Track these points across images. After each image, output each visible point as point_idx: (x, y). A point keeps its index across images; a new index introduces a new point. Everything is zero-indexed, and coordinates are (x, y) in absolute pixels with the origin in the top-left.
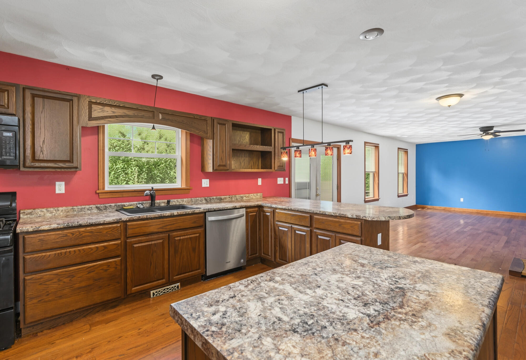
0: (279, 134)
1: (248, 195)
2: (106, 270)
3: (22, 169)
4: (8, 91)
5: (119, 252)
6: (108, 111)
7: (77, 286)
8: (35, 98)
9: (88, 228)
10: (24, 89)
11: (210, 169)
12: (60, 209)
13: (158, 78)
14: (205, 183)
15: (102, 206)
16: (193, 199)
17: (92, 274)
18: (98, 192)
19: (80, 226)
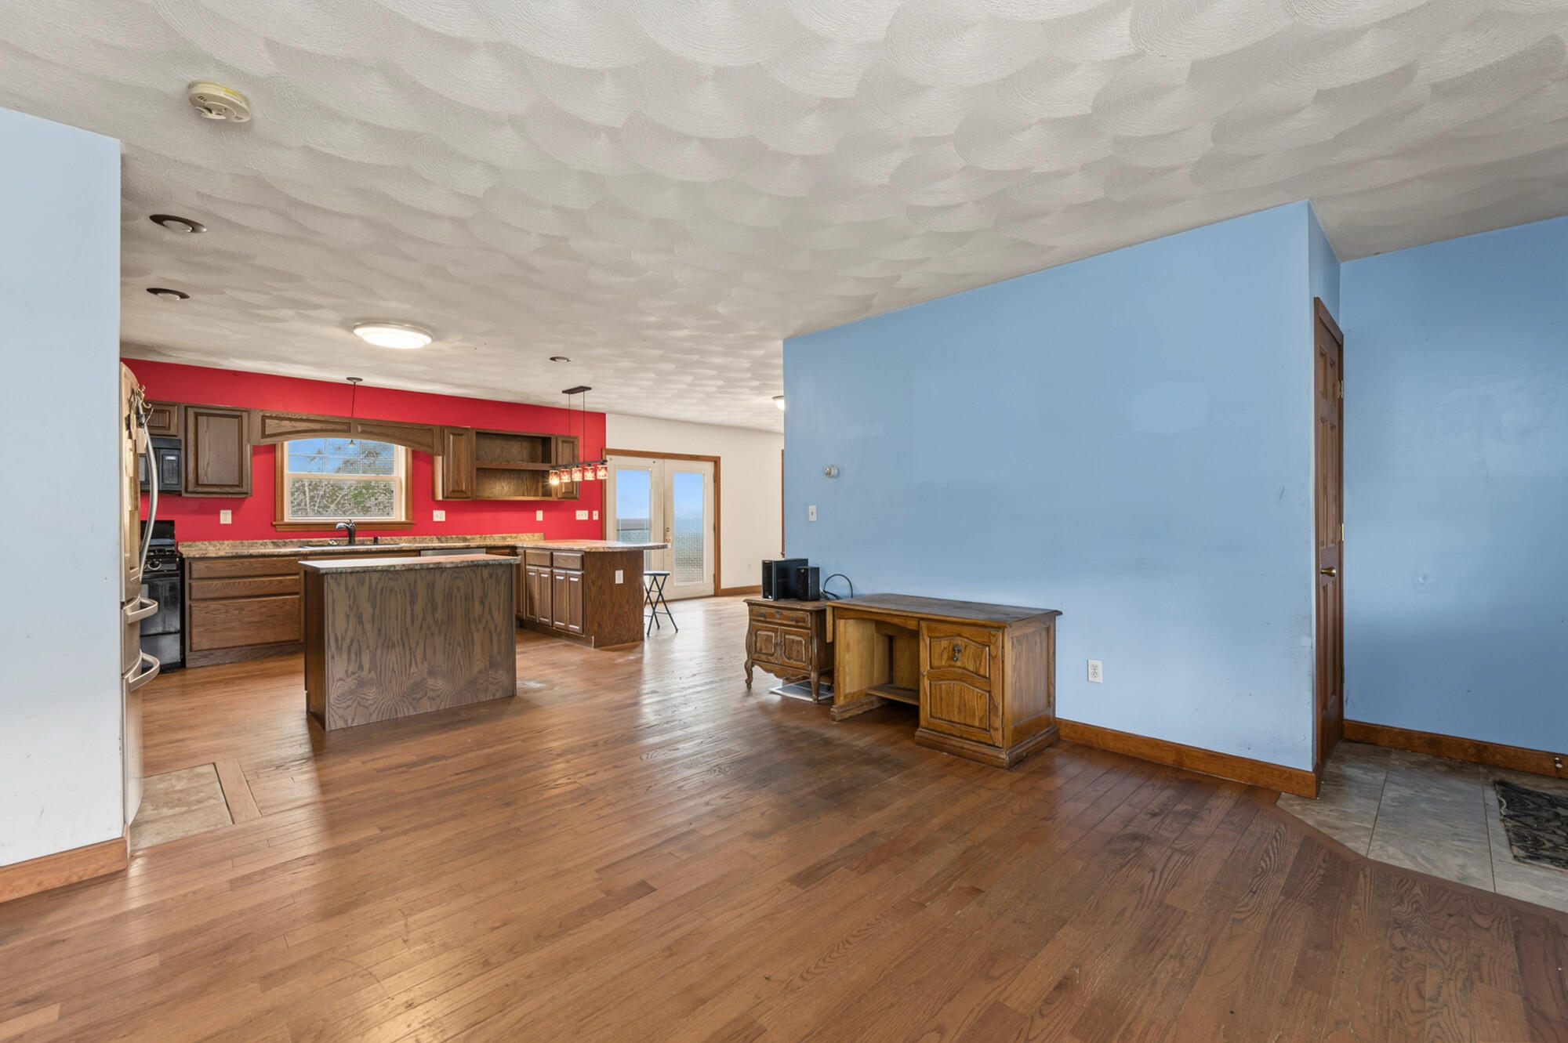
1: (514, 535)
2: (282, 608)
3: (184, 495)
4: (169, 411)
5: (297, 589)
6: (287, 426)
7: (247, 620)
8: (199, 417)
9: (260, 559)
10: (186, 408)
11: (440, 497)
12: (226, 542)
13: (355, 379)
14: (439, 516)
15: (280, 541)
16: (417, 537)
17: (263, 610)
18: (274, 523)
19: (251, 556)
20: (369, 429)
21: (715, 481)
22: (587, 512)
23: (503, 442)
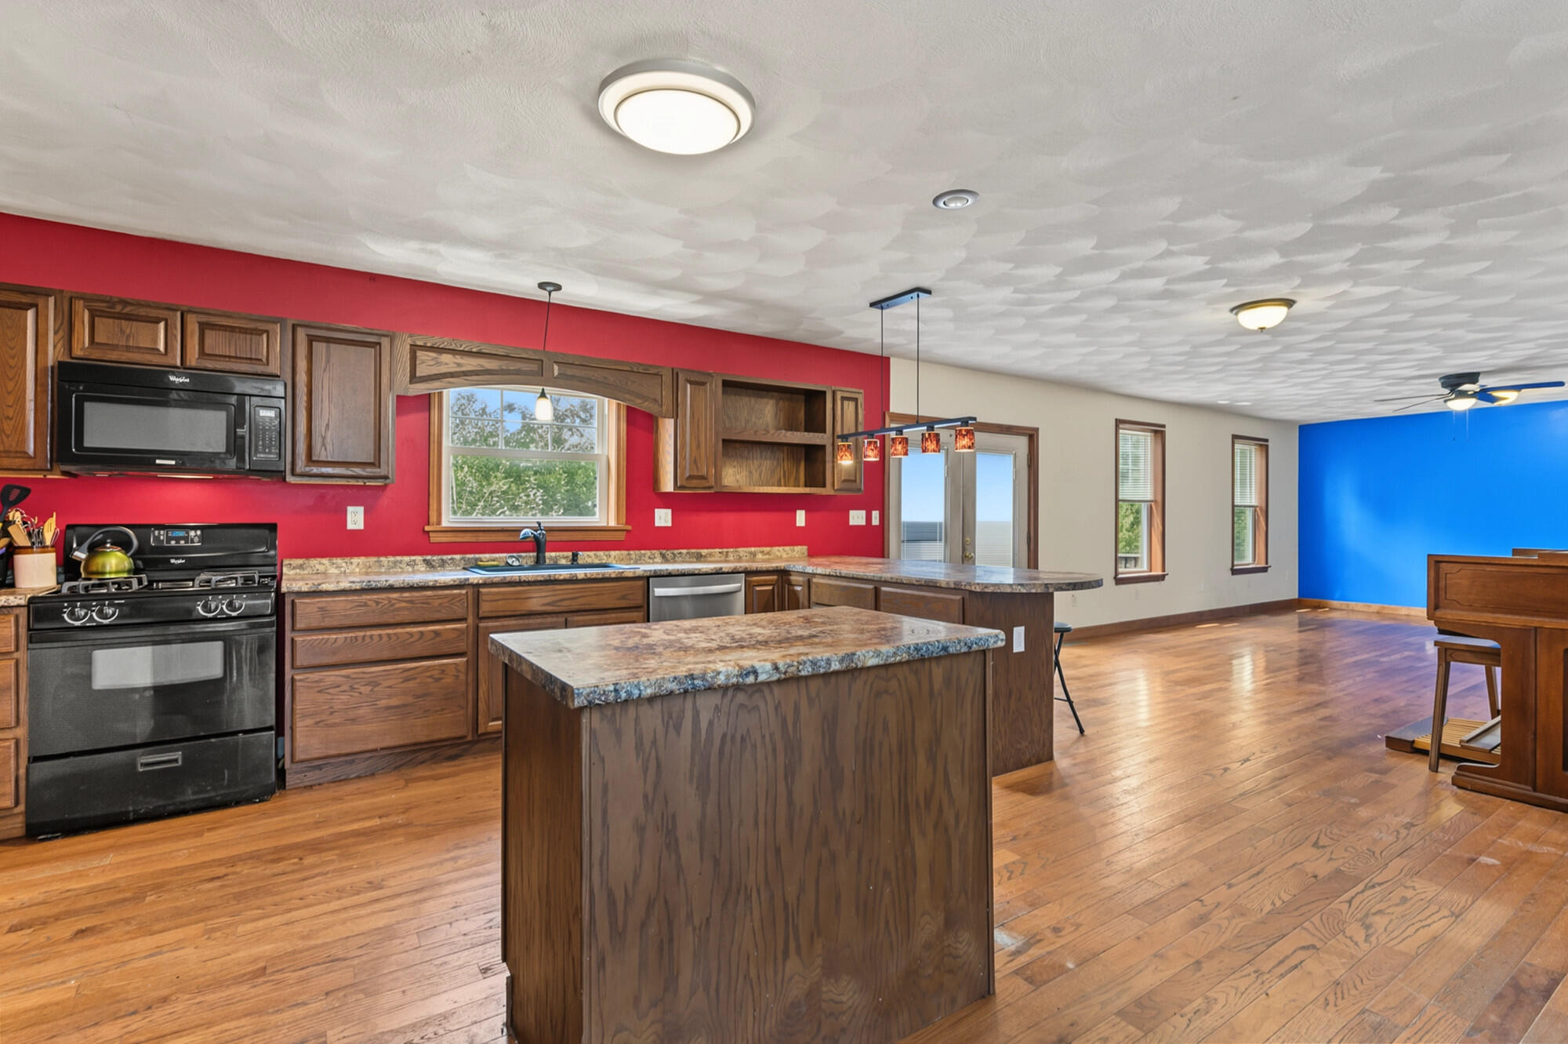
0: (846, 403)
1: (767, 549)
2: (438, 680)
3: (290, 479)
4: (267, 332)
5: (462, 647)
6: (449, 362)
7: (383, 703)
8: (314, 343)
9: (406, 595)
10: (294, 327)
11: (668, 485)
12: (355, 560)
13: (551, 288)
14: (663, 517)
15: (435, 558)
16: (632, 552)
17: (411, 684)
18: (427, 528)
19: (391, 588)
20: (570, 371)
21: (1029, 466)
22: (863, 513)
23: (753, 400)
